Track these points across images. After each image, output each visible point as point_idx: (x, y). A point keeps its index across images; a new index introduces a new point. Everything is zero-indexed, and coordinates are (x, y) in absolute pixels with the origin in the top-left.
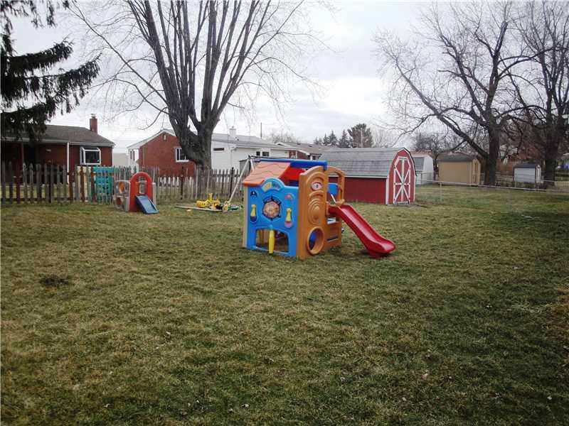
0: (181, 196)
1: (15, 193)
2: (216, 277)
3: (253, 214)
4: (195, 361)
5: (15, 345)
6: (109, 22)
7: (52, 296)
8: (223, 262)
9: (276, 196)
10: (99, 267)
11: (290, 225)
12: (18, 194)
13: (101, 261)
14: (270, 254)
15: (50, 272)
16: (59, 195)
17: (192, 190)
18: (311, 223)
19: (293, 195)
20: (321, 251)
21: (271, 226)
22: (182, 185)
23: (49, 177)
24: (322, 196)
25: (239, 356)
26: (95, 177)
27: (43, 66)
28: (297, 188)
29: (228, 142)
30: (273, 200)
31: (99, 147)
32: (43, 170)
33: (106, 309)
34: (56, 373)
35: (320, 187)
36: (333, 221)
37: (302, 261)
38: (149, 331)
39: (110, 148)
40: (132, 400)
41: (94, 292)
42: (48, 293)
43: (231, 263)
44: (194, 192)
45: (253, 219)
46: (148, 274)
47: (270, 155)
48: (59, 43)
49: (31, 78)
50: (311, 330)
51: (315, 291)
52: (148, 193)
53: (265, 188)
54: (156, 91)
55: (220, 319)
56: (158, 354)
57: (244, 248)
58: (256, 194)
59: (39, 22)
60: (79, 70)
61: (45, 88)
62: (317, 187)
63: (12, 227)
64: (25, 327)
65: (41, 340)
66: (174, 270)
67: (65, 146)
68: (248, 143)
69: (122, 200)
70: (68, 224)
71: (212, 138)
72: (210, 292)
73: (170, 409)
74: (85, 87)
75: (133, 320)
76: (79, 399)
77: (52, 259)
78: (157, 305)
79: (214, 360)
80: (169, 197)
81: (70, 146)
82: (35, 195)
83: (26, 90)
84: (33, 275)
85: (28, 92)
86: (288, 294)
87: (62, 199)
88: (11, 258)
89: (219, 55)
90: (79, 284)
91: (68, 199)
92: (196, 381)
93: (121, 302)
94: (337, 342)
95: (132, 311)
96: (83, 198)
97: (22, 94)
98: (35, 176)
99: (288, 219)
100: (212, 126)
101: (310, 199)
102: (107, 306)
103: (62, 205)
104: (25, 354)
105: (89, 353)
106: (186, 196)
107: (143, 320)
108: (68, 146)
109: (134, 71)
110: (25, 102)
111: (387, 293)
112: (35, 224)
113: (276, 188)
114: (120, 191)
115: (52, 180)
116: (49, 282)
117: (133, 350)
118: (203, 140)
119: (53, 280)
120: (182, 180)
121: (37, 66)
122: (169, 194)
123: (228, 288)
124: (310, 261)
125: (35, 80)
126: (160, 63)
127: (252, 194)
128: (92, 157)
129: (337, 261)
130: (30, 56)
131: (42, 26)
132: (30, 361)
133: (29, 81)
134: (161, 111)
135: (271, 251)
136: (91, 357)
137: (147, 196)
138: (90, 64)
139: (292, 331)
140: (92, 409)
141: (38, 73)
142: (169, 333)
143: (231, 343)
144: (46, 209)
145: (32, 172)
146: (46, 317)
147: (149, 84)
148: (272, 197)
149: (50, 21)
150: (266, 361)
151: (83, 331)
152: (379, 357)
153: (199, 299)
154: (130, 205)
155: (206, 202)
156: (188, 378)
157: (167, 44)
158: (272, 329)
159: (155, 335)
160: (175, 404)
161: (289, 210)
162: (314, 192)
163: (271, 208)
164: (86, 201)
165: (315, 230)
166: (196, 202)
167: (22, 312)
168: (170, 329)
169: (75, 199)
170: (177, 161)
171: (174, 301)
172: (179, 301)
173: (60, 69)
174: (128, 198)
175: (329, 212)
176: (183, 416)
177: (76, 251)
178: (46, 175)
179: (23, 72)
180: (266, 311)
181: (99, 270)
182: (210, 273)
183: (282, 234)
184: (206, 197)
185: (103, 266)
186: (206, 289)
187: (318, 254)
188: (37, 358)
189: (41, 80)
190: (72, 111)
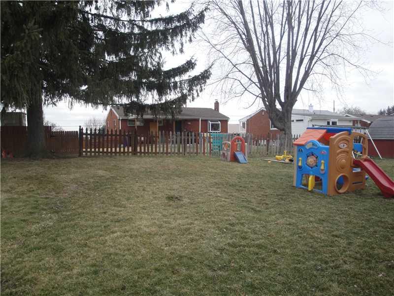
0: (267, 153)
1: (165, 149)
2: (267, 202)
3: (300, 164)
4: (234, 245)
5: (145, 226)
6: (222, 43)
7: (170, 206)
8: (275, 194)
9: (315, 152)
10: (199, 193)
11: (324, 172)
12: (167, 150)
13: (202, 189)
14: (310, 191)
15: (172, 193)
16: (190, 151)
17: (275, 149)
18: (338, 171)
19: (326, 151)
20: (347, 191)
21: (311, 172)
22: (268, 144)
23: (184, 139)
24: (347, 152)
25: (259, 246)
26: (212, 139)
27: (180, 74)
28: (328, 146)
29: (304, 115)
30: (313, 155)
31: (220, 121)
32: (181, 135)
33: (196, 215)
34: (159, 241)
35: (346, 146)
36: (359, 170)
37: (330, 197)
38: (214, 228)
39: (227, 121)
40: (191, 258)
41: (192, 206)
42: (169, 204)
43: (280, 195)
44: (276, 150)
45: (300, 167)
46: (226, 198)
47: (338, 124)
48: (189, 60)
49: (173, 82)
50: (313, 237)
51: (329, 216)
52: (242, 150)
53: (308, 147)
54: (255, 83)
55: (258, 226)
56: (214, 239)
57: (294, 187)
58: (302, 151)
59: (175, 52)
60: (200, 75)
61: (181, 87)
62: (344, 146)
63: (160, 168)
64: (152, 219)
65: (157, 225)
66: (243, 197)
67: (198, 120)
68: (320, 115)
69: (226, 154)
70: (191, 167)
71: (292, 112)
72: (260, 211)
73: (208, 266)
74: (203, 85)
75: (208, 222)
76: (166, 254)
77: (175, 187)
78: (225, 215)
79: (244, 246)
80: (259, 153)
81: (201, 120)
82: (176, 151)
83: (170, 89)
84: (163, 194)
85: (171, 91)
86: (310, 216)
87: (192, 153)
88: (155, 184)
89: (296, 56)
90: (186, 201)
91: (195, 153)
92: (229, 255)
93: (205, 212)
94: (327, 247)
95: (209, 217)
96: (204, 153)
97: (168, 92)
98: (176, 139)
99: (322, 167)
100: (292, 104)
101: (338, 154)
102: (197, 213)
103: (191, 157)
104: (147, 230)
105: (179, 234)
106: (270, 153)
107: (213, 222)
108: (200, 121)
109: (240, 71)
110: (170, 96)
111: (382, 222)
112: (172, 167)
113: (314, 147)
114: (225, 148)
115: (186, 143)
116: (170, 198)
117: (201, 236)
118: (286, 114)
119: (172, 198)
120: (268, 141)
121: (177, 75)
122: (259, 151)
123: (272, 210)
124: (337, 197)
125: (175, 83)
126: (255, 65)
127: (299, 151)
128: (215, 127)
129: (356, 199)
130: (174, 70)
131: (177, 53)
132: (149, 234)
133: (172, 84)
134: (258, 96)
135: (310, 189)
136: (178, 237)
137: (241, 152)
138: (206, 71)
139: (300, 237)
140: (170, 259)
141: (177, 79)
142: (225, 230)
143: (258, 239)
144: (181, 159)
145: (175, 137)
146: (164, 216)
147: (250, 79)
148: (312, 153)
149: (181, 51)
150: (275, 251)
151: (180, 224)
152: (352, 260)
153: (251, 214)
154: (231, 158)
155: (282, 157)
156: (226, 253)
157: (260, 52)
158: (288, 235)
159: (216, 230)
160: (213, 264)
161: (322, 161)
162: (341, 150)
163: (311, 160)
164: (206, 154)
165: (342, 176)
166: (275, 156)
167: (153, 212)
168: (226, 228)
169: (200, 153)
170: (271, 129)
171: (236, 214)
172: (238, 214)
173: (189, 76)
174: (229, 153)
175: (354, 164)
176: (214, 270)
177: (190, 183)
178: (182, 139)
179: (169, 79)
180: (290, 224)
181: (200, 194)
182: (264, 200)
183: (318, 178)
184: (283, 153)
185: (202, 192)
186: (258, 209)
187: (344, 193)
188: (153, 233)
189: (178, 83)
190: (195, 100)
